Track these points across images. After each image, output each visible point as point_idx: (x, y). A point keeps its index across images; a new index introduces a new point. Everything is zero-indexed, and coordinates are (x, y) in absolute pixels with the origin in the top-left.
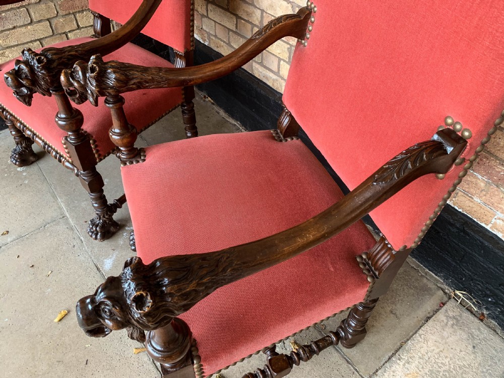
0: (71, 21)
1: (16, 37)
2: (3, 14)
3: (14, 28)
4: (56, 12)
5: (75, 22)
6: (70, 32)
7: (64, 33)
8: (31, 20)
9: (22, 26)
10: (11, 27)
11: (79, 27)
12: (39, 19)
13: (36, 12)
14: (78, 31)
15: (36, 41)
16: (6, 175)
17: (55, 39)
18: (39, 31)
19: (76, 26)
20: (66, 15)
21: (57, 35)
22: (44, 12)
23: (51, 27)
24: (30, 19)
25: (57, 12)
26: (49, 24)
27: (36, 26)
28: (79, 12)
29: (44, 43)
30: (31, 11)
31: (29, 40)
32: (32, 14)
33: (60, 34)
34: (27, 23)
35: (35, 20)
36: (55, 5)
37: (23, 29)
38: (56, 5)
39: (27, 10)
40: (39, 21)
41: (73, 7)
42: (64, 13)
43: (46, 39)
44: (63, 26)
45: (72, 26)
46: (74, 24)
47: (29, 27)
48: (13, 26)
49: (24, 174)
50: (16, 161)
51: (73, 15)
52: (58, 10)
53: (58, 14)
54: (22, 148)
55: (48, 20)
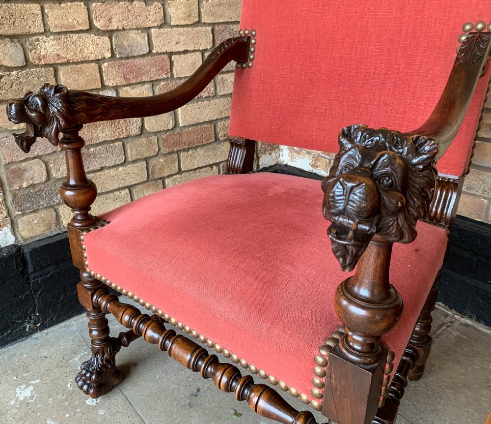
0: (173, 163)
1: (101, 182)
2: (92, 149)
3: (102, 169)
4: (157, 150)
5: (177, 163)
6: (168, 177)
7: (161, 179)
8: (126, 159)
9: (113, 167)
10: (98, 167)
11: (180, 171)
12: (134, 158)
13: (134, 148)
14: (178, 176)
15: (124, 188)
16: (67, 415)
17: (149, 186)
18: (132, 175)
19: (178, 170)
20: (169, 153)
21: (152, 180)
22: (144, 148)
23: (148, 169)
24: (124, 157)
25: (159, 150)
26: (145, 165)
27: (130, 168)
28: (184, 150)
29: (134, 192)
30: (128, 146)
31: (116, 188)
32: (129, 151)
33: (156, 180)
34: (119, 163)
35: (130, 160)
36: (157, 140)
37: (112, 172)
38: (160, 139)
39: (123, 145)
40: (134, 162)
41: (178, 143)
42: (167, 150)
43: (138, 187)
44: (162, 169)
45: (173, 168)
46: (175, 167)
47: (120, 169)
48: (101, 166)
49: (101, 412)
50: (89, 386)
51: (176, 155)
52: (161, 146)
53: (160, 153)
54: (102, 361)
55: (146, 159)
